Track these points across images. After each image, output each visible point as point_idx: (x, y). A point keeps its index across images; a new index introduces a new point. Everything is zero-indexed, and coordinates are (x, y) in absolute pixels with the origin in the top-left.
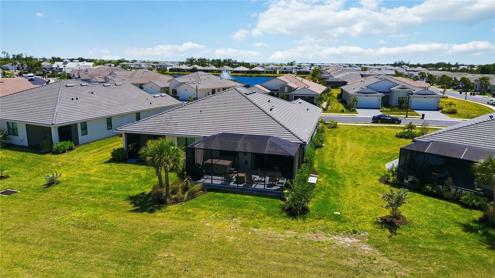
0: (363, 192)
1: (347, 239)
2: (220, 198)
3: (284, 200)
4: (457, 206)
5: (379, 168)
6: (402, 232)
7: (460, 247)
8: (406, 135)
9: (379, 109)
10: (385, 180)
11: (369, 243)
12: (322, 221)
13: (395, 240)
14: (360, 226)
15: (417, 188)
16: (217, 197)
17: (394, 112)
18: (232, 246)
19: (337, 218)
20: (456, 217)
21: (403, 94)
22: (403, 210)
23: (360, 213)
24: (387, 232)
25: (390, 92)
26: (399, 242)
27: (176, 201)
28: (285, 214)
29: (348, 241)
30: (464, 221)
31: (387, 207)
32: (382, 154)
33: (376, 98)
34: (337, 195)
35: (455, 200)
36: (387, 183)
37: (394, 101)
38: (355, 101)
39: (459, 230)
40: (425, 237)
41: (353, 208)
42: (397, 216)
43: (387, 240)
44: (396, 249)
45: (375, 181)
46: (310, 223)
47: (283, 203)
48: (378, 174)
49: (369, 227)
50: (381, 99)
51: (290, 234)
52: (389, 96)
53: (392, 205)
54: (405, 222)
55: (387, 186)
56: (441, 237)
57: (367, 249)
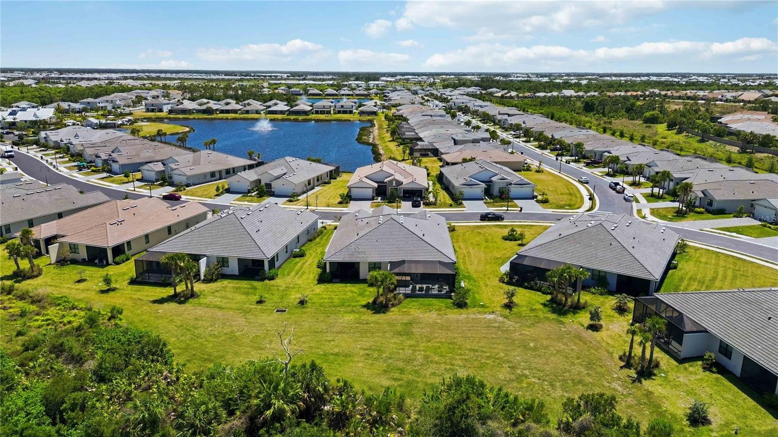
0: (491, 289)
1: (491, 316)
2: (416, 301)
3: (452, 299)
4: (540, 293)
5: (497, 271)
6: (515, 310)
7: (541, 315)
8: (510, 237)
9: (483, 199)
10: (502, 280)
11: (501, 316)
12: (475, 309)
13: (512, 314)
14: (495, 309)
15: (519, 284)
16: (414, 301)
17: (497, 204)
18: (442, 324)
19: (483, 306)
20: (539, 300)
21: (502, 184)
22: (515, 299)
23: (493, 302)
24: (508, 311)
25: (491, 181)
26: (514, 314)
27: (393, 305)
28: (455, 307)
29: (492, 316)
30: (542, 301)
31: (507, 298)
32: (497, 258)
33: (479, 189)
34: (478, 293)
35: (539, 290)
36: (503, 282)
37: (495, 191)
38: (462, 194)
39: (541, 307)
40: (525, 311)
41: (489, 300)
42: (511, 302)
43: (508, 314)
44: (513, 317)
45: (495, 281)
46: (471, 310)
47: (452, 301)
48: (497, 276)
49: (499, 309)
50: (483, 190)
51: (464, 316)
52: (490, 185)
53: (509, 297)
54: (516, 305)
55: (504, 284)
56: (532, 310)
57: (501, 319)
